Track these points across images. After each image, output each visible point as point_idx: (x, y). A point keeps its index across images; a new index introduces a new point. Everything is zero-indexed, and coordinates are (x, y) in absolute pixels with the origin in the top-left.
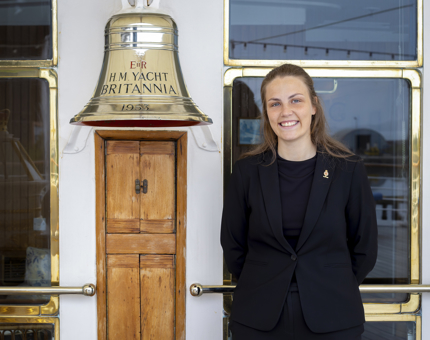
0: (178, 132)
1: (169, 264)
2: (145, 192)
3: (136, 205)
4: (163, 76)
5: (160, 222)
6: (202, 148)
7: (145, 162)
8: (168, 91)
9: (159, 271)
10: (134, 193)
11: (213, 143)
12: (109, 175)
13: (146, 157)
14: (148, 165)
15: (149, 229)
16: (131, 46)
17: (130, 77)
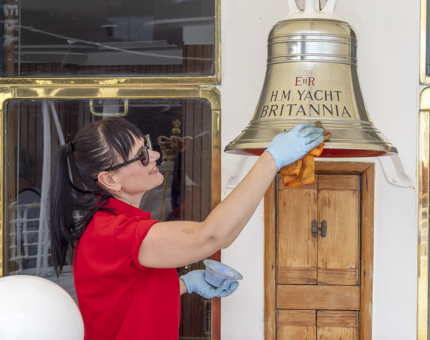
0: (363, 163)
1: (352, 322)
2: (323, 235)
3: (313, 251)
4: (334, 95)
5: (341, 272)
6: (393, 184)
7: (324, 199)
8: (340, 113)
9: (339, 331)
10: (311, 237)
11: (404, 176)
12: (281, 215)
13: (325, 194)
14: (327, 203)
15: (329, 279)
16: (299, 58)
17: (295, 96)
